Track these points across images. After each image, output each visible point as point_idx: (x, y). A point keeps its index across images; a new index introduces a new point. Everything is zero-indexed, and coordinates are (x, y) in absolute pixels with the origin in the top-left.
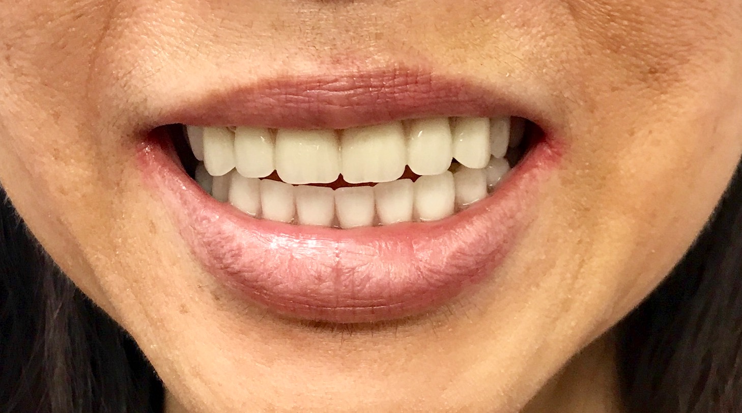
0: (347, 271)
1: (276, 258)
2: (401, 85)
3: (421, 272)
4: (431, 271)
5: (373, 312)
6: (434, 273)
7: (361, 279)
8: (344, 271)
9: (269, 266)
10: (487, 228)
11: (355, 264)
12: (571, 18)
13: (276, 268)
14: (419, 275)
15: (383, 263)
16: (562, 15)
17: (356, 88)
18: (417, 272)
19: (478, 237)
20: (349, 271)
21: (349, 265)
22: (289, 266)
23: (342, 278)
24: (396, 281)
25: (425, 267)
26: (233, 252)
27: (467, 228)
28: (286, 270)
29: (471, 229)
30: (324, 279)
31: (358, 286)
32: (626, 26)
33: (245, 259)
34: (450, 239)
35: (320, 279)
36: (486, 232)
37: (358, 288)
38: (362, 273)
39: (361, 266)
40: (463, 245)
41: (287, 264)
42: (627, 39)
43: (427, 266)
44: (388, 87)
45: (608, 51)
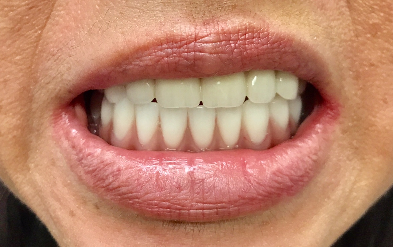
0: (198, 181)
1: (147, 175)
2: (249, 39)
3: (252, 184)
4: (258, 183)
5: (217, 214)
6: (261, 185)
7: (209, 188)
8: (196, 182)
9: (141, 180)
10: (297, 157)
11: (204, 177)
12: (348, 9)
13: (147, 182)
14: (250, 186)
15: (225, 176)
16: (343, 7)
17: (221, 41)
18: (248, 184)
19: (291, 163)
20: (200, 182)
21: (200, 177)
22: (156, 180)
23: (195, 187)
24: (234, 189)
25: (254, 180)
26: (115, 173)
27: (284, 155)
28: (155, 183)
29: (287, 157)
30: (182, 187)
31: (207, 193)
32: (382, 16)
33: (123, 177)
34: (272, 162)
35: (179, 188)
36: (297, 160)
37: (207, 194)
38: (209, 183)
39: (209, 178)
40: (281, 167)
41: (155, 179)
42: (382, 27)
43: (256, 179)
44: (242, 40)
45: (369, 35)
